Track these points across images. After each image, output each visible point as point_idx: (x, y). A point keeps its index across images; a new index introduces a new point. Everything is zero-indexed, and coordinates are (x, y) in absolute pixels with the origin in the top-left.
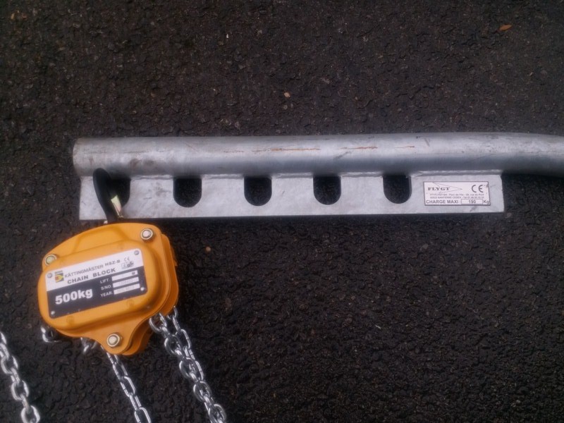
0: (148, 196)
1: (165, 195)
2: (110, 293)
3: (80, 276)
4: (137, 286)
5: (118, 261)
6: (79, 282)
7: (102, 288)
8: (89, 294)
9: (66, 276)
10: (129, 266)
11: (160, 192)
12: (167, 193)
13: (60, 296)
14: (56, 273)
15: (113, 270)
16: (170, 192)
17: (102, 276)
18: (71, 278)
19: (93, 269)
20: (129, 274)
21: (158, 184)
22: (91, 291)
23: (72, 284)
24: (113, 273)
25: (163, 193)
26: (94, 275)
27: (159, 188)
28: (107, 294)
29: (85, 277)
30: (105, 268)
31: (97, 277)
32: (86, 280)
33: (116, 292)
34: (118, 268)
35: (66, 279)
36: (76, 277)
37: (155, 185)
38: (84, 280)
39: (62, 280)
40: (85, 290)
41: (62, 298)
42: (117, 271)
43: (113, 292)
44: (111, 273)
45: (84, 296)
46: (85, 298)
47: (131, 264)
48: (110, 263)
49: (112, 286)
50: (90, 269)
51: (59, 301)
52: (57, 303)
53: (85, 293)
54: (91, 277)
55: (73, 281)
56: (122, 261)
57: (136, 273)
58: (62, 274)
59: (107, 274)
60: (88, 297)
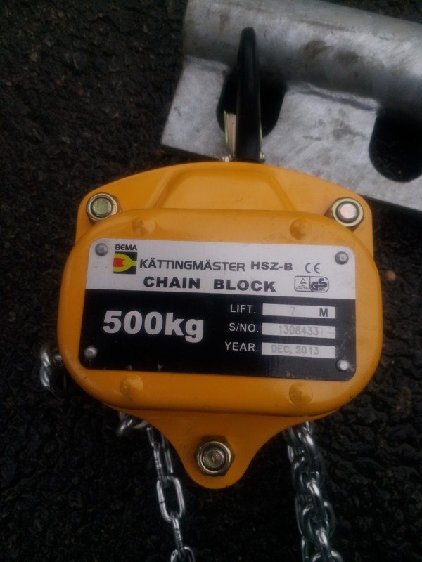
0: (315, 133)
1: (353, 142)
2: (251, 346)
3: (181, 274)
4: (328, 352)
5: (288, 267)
6: (175, 289)
7: (232, 327)
8: (195, 331)
9: (142, 264)
10: (315, 287)
11: (342, 132)
12: (358, 138)
13: (119, 313)
14: (118, 247)
15: (268, 286)
16: (363, 137)
17: (237, 292)
18: (155, 273)
19: (217, 266)
20: (312, 312)
21: (342, 113)
22: (200, 324)
23: (154, 289)
24: (269, 293)
25: (348, 136)
26: (218, 284)
27: (342, 123)
28: (243, 347)
29: (192, 281)
30: (250, 275)
31: (225, 291)
32: (194, 290)
33: (268, 349)
34: (285, 285)
35: (142, 273)
36: (171, 274)
37: (336, 114)
38: (187, 290)
39: (132, 270)
40: (187, 318)
41: (122, 318)
42: (280, 292)
43: (259, 347)
44: (262, 293)
45: (179, 333)
46: (182, 339)
47: (321, 284)
48: (265, 266)
49: (259, 328)
50: (208, 266)
51: (112, 325)
52: (107, 329)
53: (182, 326)
54: (207, 288)
55: (159, 281)
56: (298, 270)
57: (332, 313)
58: (133, 256)
59: (250, 292)
60: (189, 339)
